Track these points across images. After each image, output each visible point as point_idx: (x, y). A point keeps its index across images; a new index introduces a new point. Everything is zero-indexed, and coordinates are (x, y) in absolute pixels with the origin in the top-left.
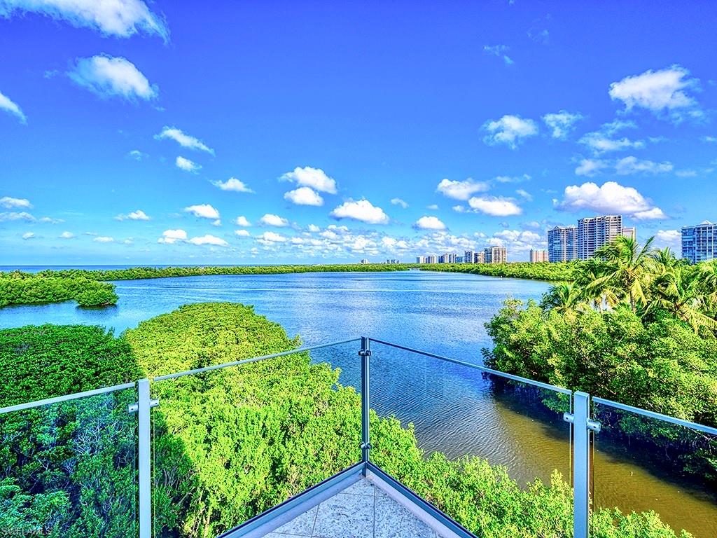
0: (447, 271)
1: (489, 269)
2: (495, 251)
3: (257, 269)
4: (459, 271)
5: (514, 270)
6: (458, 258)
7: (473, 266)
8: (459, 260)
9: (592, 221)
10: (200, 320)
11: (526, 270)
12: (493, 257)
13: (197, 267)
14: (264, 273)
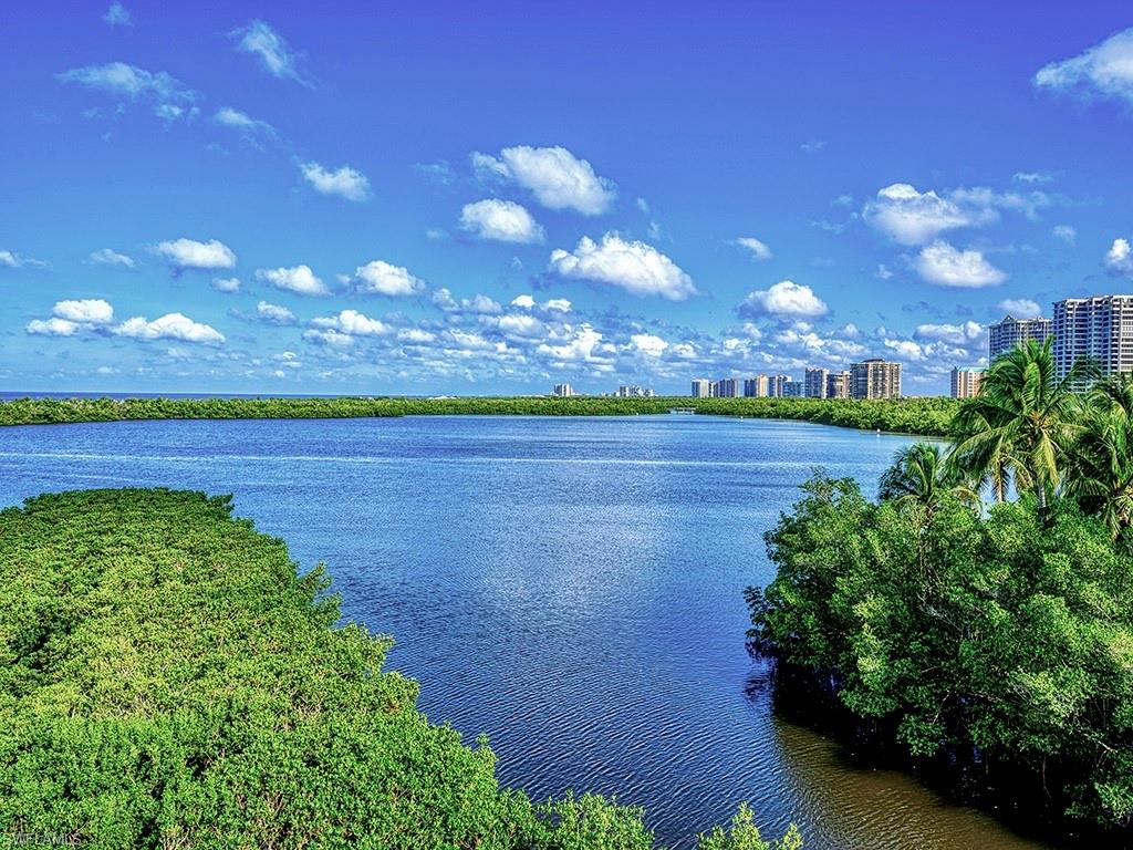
0: (759, 415)
1: (854, 412)
2: (875, 370)
3: (273, 407)
4: (788, 417)
5: (908, 415)
6: (790, 385)
7: (821, 403)
8: (792, 389)
9: (1083, 307)
10: (71, 530)
11: (934, 414)
12: (870, 384)
13: (103, 400)
14: (292, 417)
